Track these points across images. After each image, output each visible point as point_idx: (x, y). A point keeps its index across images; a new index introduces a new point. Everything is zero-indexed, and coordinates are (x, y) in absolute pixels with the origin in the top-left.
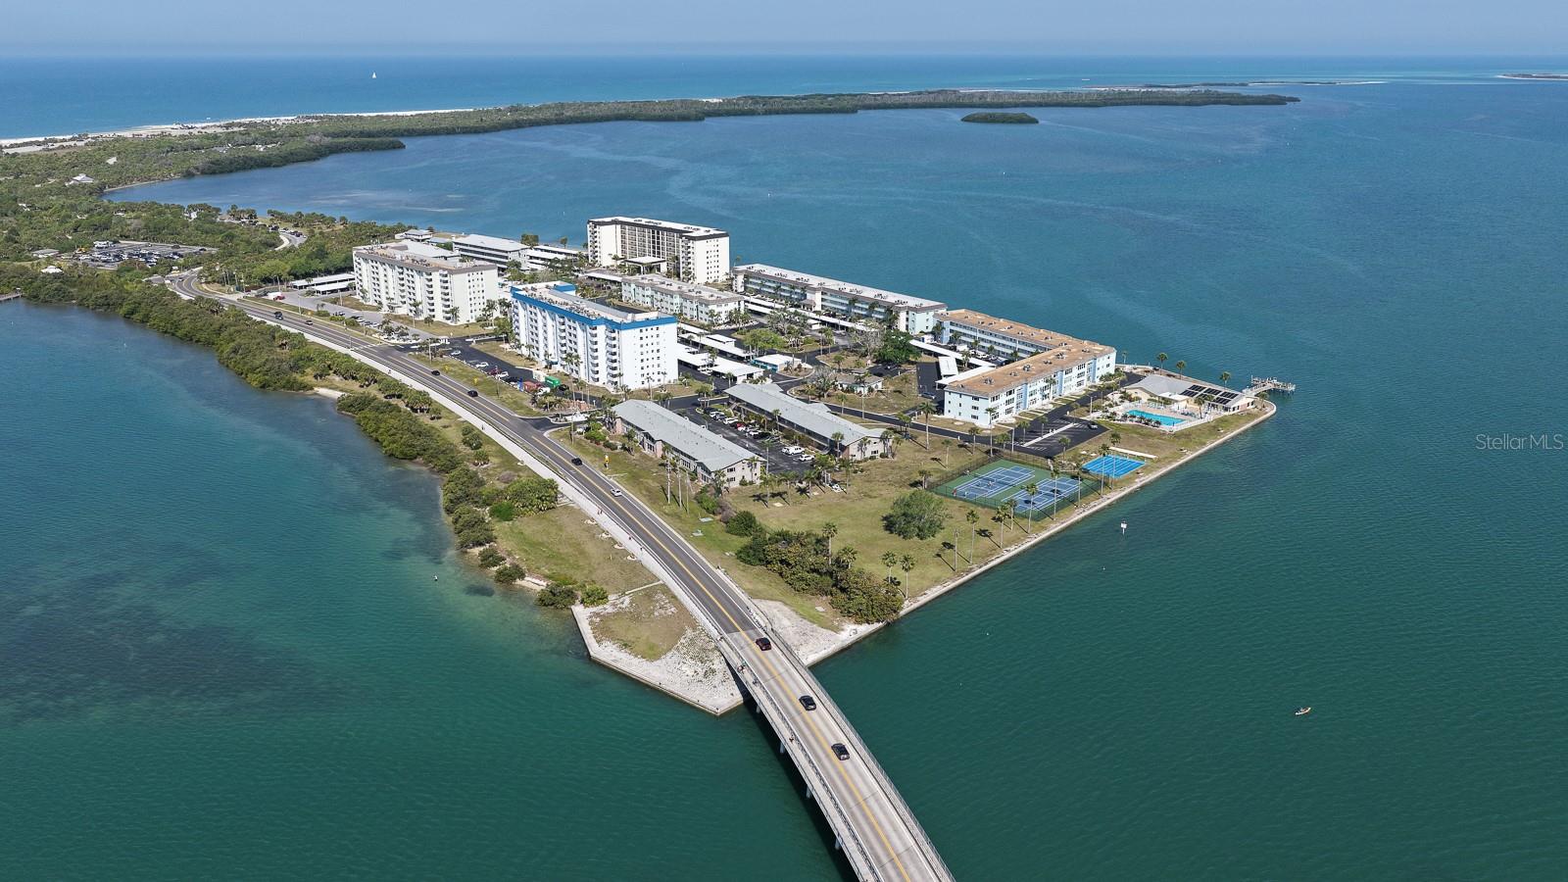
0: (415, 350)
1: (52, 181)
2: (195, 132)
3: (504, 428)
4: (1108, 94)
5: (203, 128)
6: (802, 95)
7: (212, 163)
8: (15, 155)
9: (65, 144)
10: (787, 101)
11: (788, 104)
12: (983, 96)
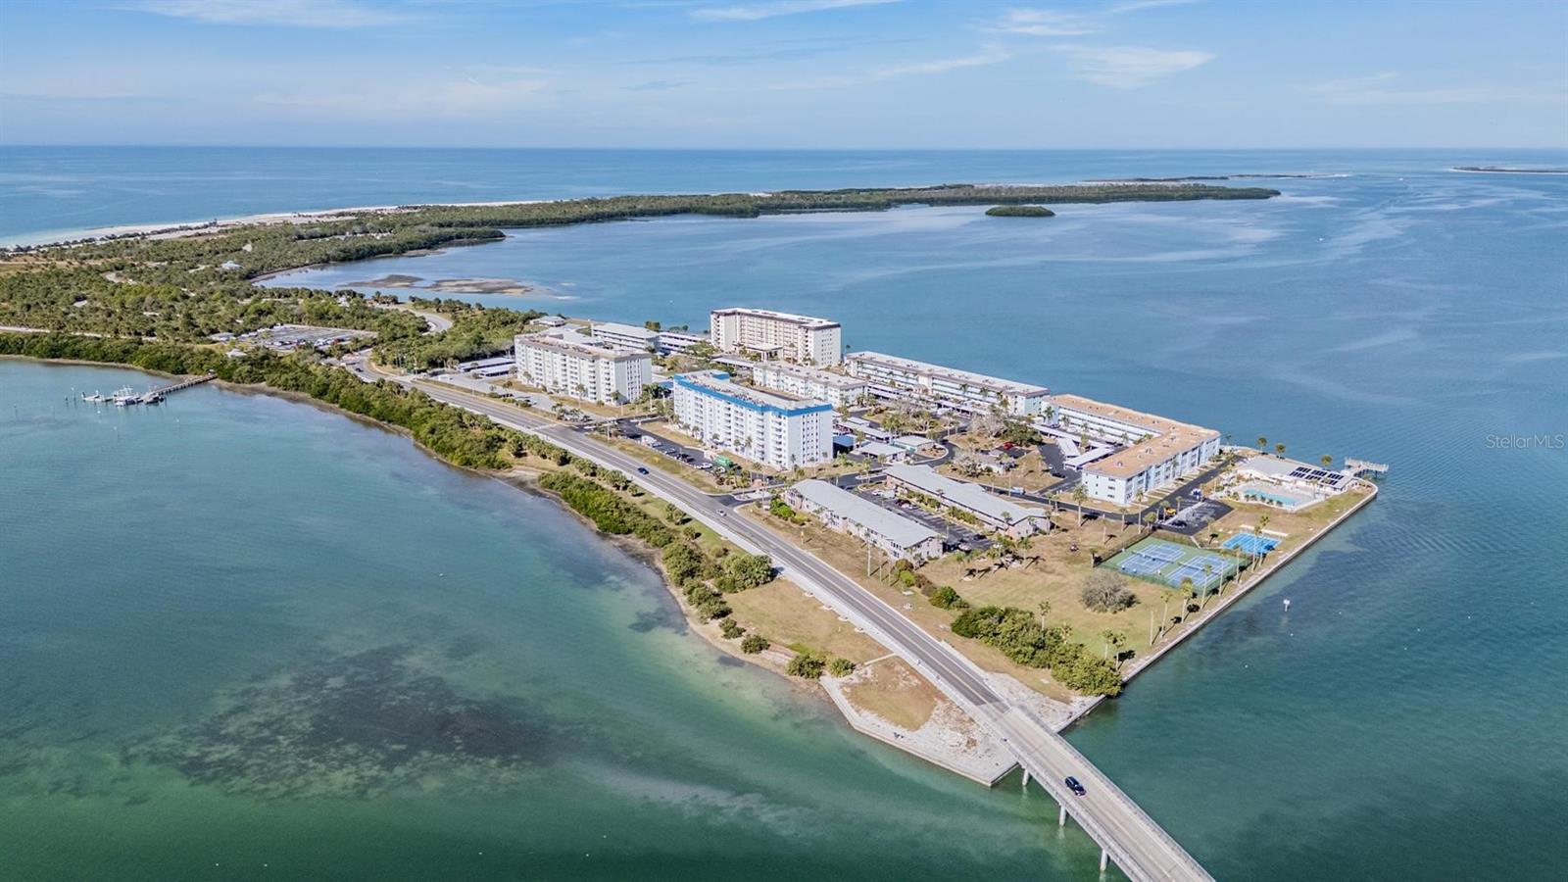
0: (589, 430)
1: (202, 267)
2: (314, 221)
3: (695, 505)
4: (1108, 188)
5: (319, 217)
6: (837, 189)
7: (341, 251)
8: (160, 242)
9: (200, 231)
10: (827, 196)
11: (828, 198)
12: (998, 190)
